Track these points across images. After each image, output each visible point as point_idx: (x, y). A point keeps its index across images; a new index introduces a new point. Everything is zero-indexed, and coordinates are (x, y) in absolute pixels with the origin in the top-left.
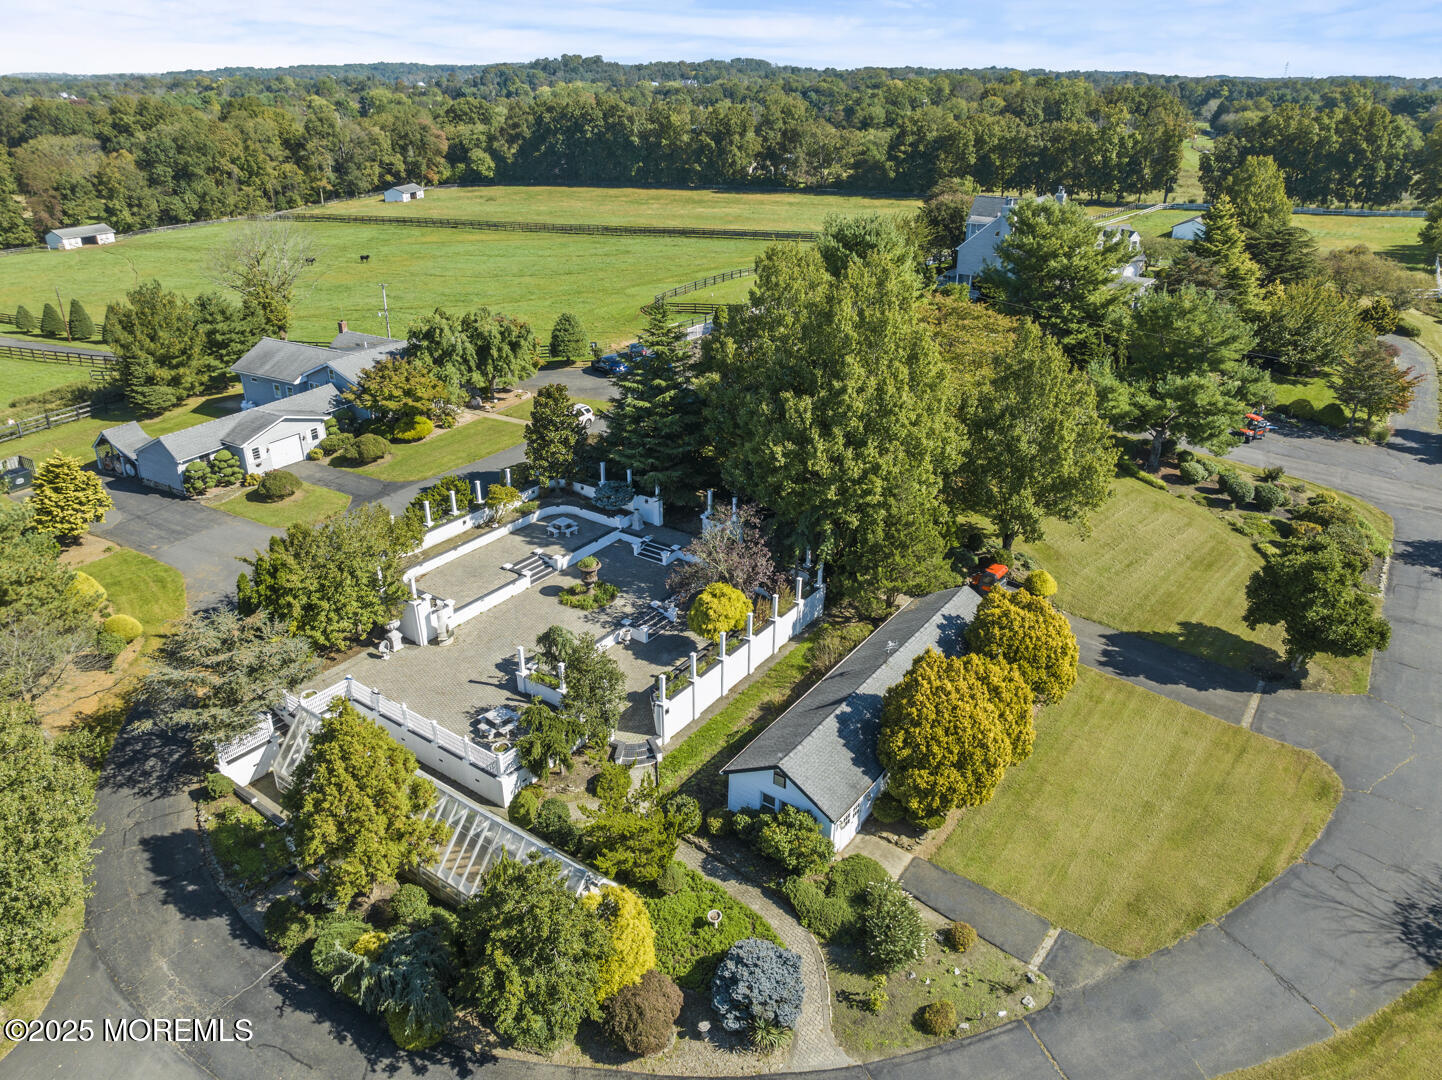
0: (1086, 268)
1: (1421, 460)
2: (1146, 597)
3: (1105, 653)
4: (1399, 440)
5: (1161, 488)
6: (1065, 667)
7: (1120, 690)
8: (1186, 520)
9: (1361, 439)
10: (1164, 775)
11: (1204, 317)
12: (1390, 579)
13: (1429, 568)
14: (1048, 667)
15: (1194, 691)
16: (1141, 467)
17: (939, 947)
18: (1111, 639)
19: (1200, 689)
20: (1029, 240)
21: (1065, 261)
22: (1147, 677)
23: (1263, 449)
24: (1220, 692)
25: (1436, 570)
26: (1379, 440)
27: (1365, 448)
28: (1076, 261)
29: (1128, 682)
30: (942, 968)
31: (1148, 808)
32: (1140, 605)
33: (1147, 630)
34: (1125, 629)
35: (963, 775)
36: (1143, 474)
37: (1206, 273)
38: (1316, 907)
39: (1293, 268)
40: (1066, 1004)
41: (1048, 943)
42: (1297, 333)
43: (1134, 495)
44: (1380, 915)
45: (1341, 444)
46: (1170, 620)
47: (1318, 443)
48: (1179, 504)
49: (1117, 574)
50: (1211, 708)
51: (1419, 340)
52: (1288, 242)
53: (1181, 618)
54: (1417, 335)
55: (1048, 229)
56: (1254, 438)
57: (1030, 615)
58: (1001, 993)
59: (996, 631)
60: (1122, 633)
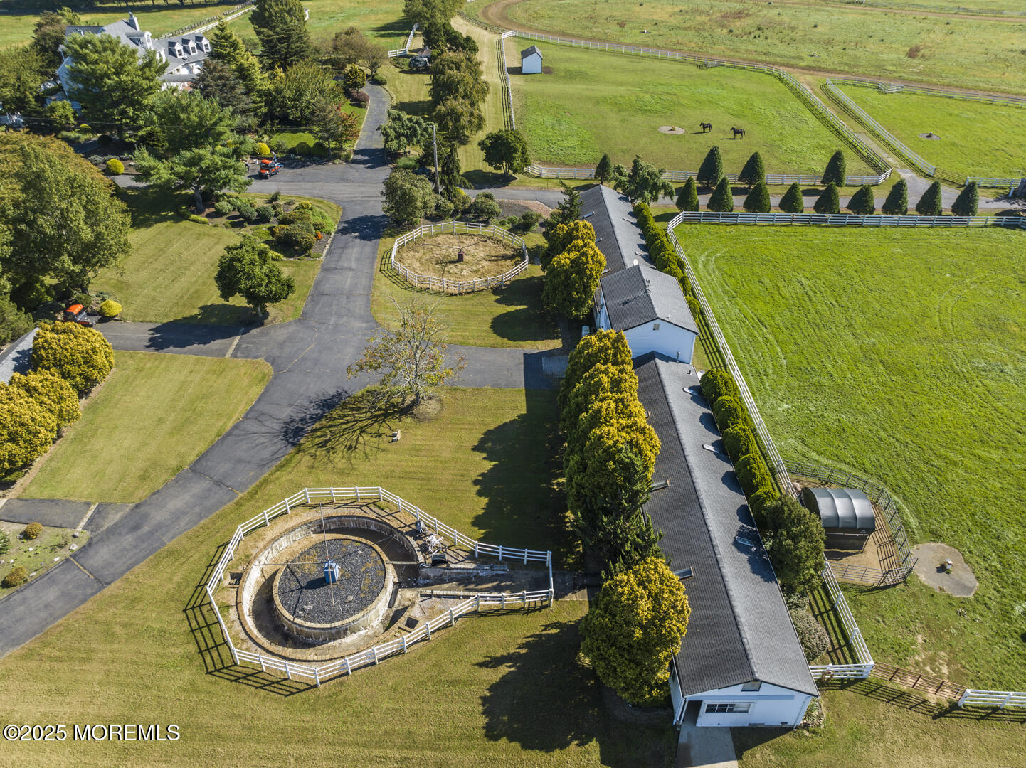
0: (132, 81)
1: (369, 167)
2: (181, 297)
3: (151, 340)
4: (359, 157)
5: (204, 223)
6: (100, 359)
7: (156, 359)
8: (216, 240)
9: (336, 161)
10: (173, 400)
11: (197, 109)
12: (330, 247)
13: (354, 234)
14: (85, 363)
15: (201, 346)
16: (193, 212)
17: (20, 541)
18: (155, 330)
19: (205, 344)
20: (83, 67)
21: (116, 78)
22: (175, 346)
23: (276, 181)
24: (217, 341)
25: (357, 234)
26: (347, 160)
27: (338, 167)
28: (124, 77)
29: (161, 353)
30: (22, 551)
31: (161, 421)
32: (177, 304)
33: (180, 317)
34: (166, 321)
35: (18, 444)
36: (193, 216)
37: (221, 71)
38: (242, 440)
39: (296, 53)
40: (95, 540)
41: (90, 513)
42: (294, 100)
43: (185, 233)
44: (274, 431)
45: (326, 167)
46: (194, 307)
47: (313, 169)
48: (214, 231)
49: (165, 288)
50: (208, 353)
51: (385, 86)
52: (289, 37)
53: (201, 305)
54: (385, 83)
55: (96, 56)
56: (271, 175)
57: (65, 336)
58: (58, 549)
59: (42, 352)
60: (164, 324)
